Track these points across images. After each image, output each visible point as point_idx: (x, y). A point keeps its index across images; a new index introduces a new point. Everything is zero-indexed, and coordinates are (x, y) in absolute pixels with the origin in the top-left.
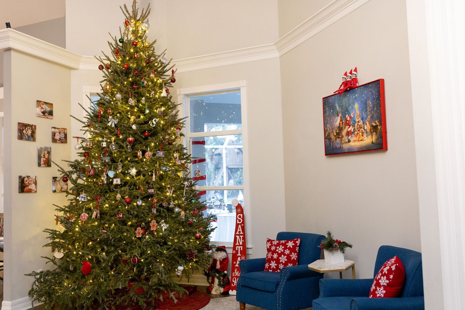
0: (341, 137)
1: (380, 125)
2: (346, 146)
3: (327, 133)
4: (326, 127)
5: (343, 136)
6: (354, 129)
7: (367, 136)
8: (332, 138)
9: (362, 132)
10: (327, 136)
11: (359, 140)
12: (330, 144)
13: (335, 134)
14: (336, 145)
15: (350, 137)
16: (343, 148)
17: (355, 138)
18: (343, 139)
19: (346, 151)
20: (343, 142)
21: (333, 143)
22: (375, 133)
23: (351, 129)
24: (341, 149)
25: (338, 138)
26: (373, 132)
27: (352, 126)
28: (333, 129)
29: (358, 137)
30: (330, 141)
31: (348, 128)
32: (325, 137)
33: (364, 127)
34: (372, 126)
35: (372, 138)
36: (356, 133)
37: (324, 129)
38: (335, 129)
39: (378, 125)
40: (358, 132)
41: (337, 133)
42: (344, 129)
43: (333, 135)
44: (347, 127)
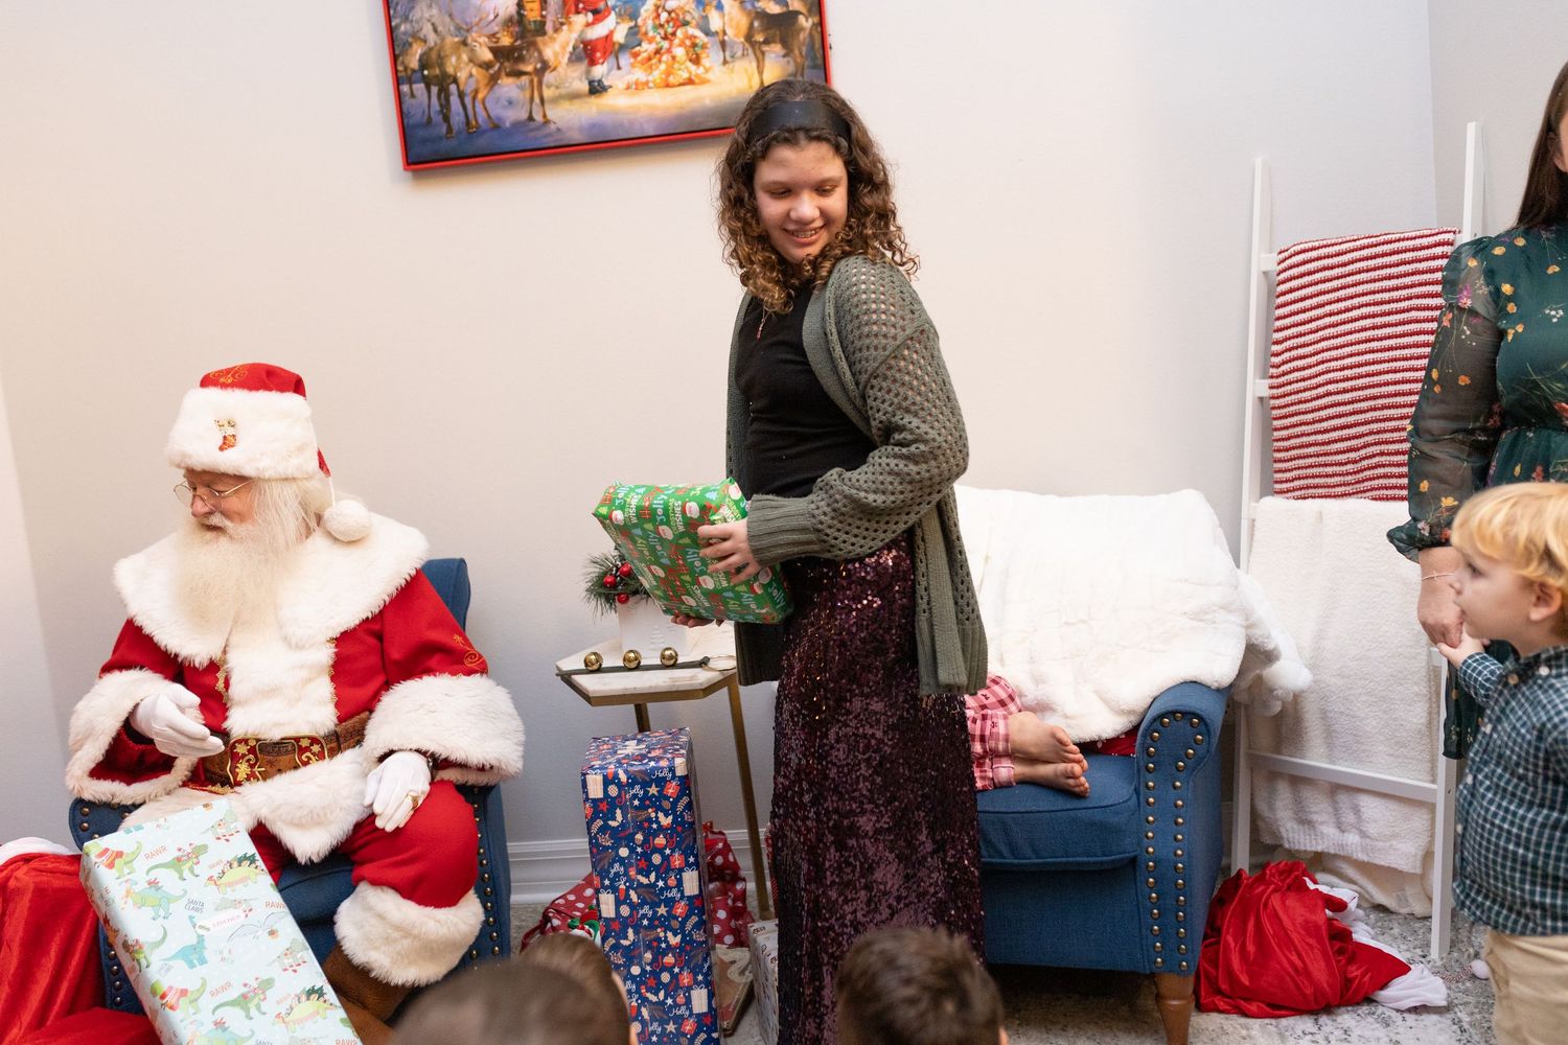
0: (529, 68)
1: (810, 11)
2: (570, 117)
3: (417, 51)
4: (406, 19)
5: (552, 63)
6: (634, 31)
7: (725, 62)
8: (462, 75)
9: (694, 45)
10: (414, 63)
11: (672, 80)
12: (445, 105)
13: (488, 56)
14: (496, 111)
15: (599, 71)
16: (547, 122)
17: (639, 75)
18: (549, 77)
19: (578, 137)
20: (547, 93)
21: (468, 100)
22: (776, 49)
23: (611, 33)
24: (538, 129)
25: (509, 75)
26: (767, 42)
27: (619, 15)
28: (463, 33)
29: (663, 67)
30: (444, 92)
31: (588, 25)
32: (396, 71)
33: (706, 18)
34: (763, 16)
35: (761, 72)
36: (647, 48)
37: (391, 31)
38: (488, 31)
39: (797, 13)
40: (665, 44)
41: (495, 51)
42: (556, 30)
43: (471, 60)
44: (580, 20)
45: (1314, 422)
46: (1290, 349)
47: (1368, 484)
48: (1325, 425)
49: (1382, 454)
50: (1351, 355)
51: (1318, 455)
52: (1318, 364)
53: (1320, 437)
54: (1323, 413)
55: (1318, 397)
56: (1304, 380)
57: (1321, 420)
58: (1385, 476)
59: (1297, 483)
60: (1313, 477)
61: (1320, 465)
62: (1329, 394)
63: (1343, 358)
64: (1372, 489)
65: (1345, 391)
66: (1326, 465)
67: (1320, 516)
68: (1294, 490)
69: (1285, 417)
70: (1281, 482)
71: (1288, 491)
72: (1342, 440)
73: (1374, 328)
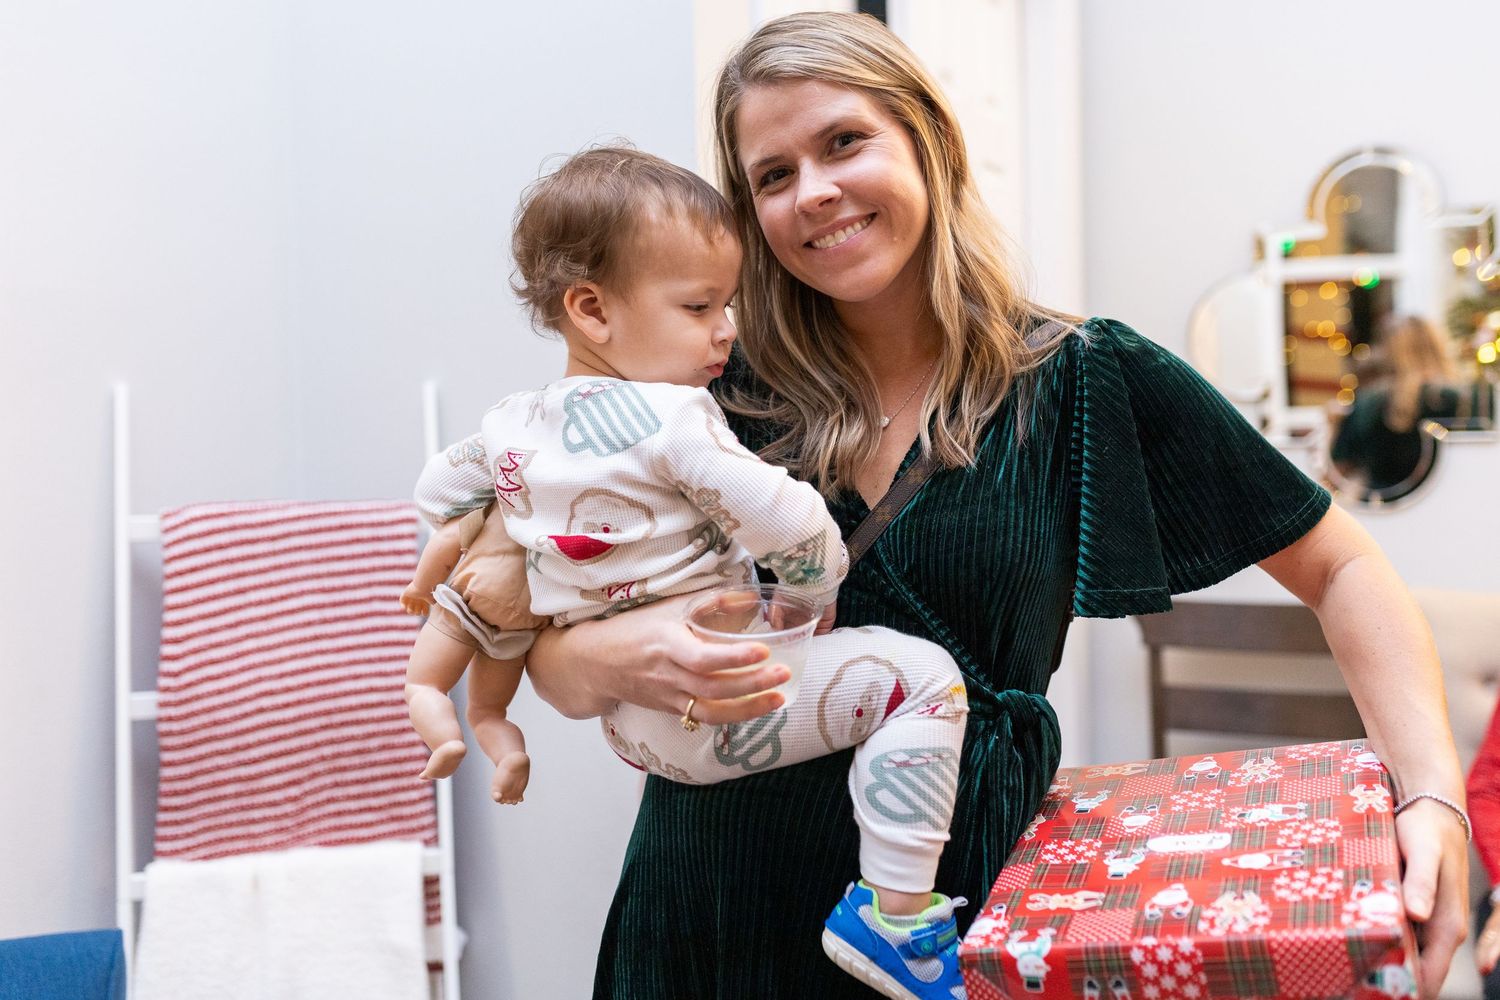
45: (237, 749)
46: (195, 651)
47: (311, 828)
48: (254, 753)
49: (337, 785)
50: (294, 657)
51: (238, 795)
52: (243, 670)
53: (243, 771)
54: (251, 738)
55: (246, 715)
56: (220, 692)
57: (248, 747)
58: (339, 814)
59: (202, 838)
60: (230, 825)
61: (243, 808)
62: (261, 711)
63: (281, 661)
64: (320, 832)
65: (287, 706)
66: (252, 807)
67: (256, 883)
68: (199, 846)
69: (189, 745)
70: (175, 838)
71: (188, 849)
72: (278, 771)
73: (325, 621)
